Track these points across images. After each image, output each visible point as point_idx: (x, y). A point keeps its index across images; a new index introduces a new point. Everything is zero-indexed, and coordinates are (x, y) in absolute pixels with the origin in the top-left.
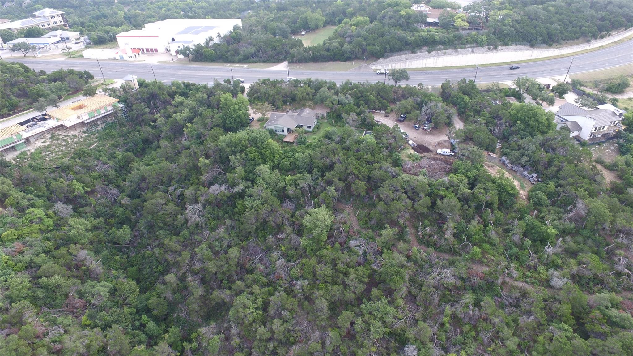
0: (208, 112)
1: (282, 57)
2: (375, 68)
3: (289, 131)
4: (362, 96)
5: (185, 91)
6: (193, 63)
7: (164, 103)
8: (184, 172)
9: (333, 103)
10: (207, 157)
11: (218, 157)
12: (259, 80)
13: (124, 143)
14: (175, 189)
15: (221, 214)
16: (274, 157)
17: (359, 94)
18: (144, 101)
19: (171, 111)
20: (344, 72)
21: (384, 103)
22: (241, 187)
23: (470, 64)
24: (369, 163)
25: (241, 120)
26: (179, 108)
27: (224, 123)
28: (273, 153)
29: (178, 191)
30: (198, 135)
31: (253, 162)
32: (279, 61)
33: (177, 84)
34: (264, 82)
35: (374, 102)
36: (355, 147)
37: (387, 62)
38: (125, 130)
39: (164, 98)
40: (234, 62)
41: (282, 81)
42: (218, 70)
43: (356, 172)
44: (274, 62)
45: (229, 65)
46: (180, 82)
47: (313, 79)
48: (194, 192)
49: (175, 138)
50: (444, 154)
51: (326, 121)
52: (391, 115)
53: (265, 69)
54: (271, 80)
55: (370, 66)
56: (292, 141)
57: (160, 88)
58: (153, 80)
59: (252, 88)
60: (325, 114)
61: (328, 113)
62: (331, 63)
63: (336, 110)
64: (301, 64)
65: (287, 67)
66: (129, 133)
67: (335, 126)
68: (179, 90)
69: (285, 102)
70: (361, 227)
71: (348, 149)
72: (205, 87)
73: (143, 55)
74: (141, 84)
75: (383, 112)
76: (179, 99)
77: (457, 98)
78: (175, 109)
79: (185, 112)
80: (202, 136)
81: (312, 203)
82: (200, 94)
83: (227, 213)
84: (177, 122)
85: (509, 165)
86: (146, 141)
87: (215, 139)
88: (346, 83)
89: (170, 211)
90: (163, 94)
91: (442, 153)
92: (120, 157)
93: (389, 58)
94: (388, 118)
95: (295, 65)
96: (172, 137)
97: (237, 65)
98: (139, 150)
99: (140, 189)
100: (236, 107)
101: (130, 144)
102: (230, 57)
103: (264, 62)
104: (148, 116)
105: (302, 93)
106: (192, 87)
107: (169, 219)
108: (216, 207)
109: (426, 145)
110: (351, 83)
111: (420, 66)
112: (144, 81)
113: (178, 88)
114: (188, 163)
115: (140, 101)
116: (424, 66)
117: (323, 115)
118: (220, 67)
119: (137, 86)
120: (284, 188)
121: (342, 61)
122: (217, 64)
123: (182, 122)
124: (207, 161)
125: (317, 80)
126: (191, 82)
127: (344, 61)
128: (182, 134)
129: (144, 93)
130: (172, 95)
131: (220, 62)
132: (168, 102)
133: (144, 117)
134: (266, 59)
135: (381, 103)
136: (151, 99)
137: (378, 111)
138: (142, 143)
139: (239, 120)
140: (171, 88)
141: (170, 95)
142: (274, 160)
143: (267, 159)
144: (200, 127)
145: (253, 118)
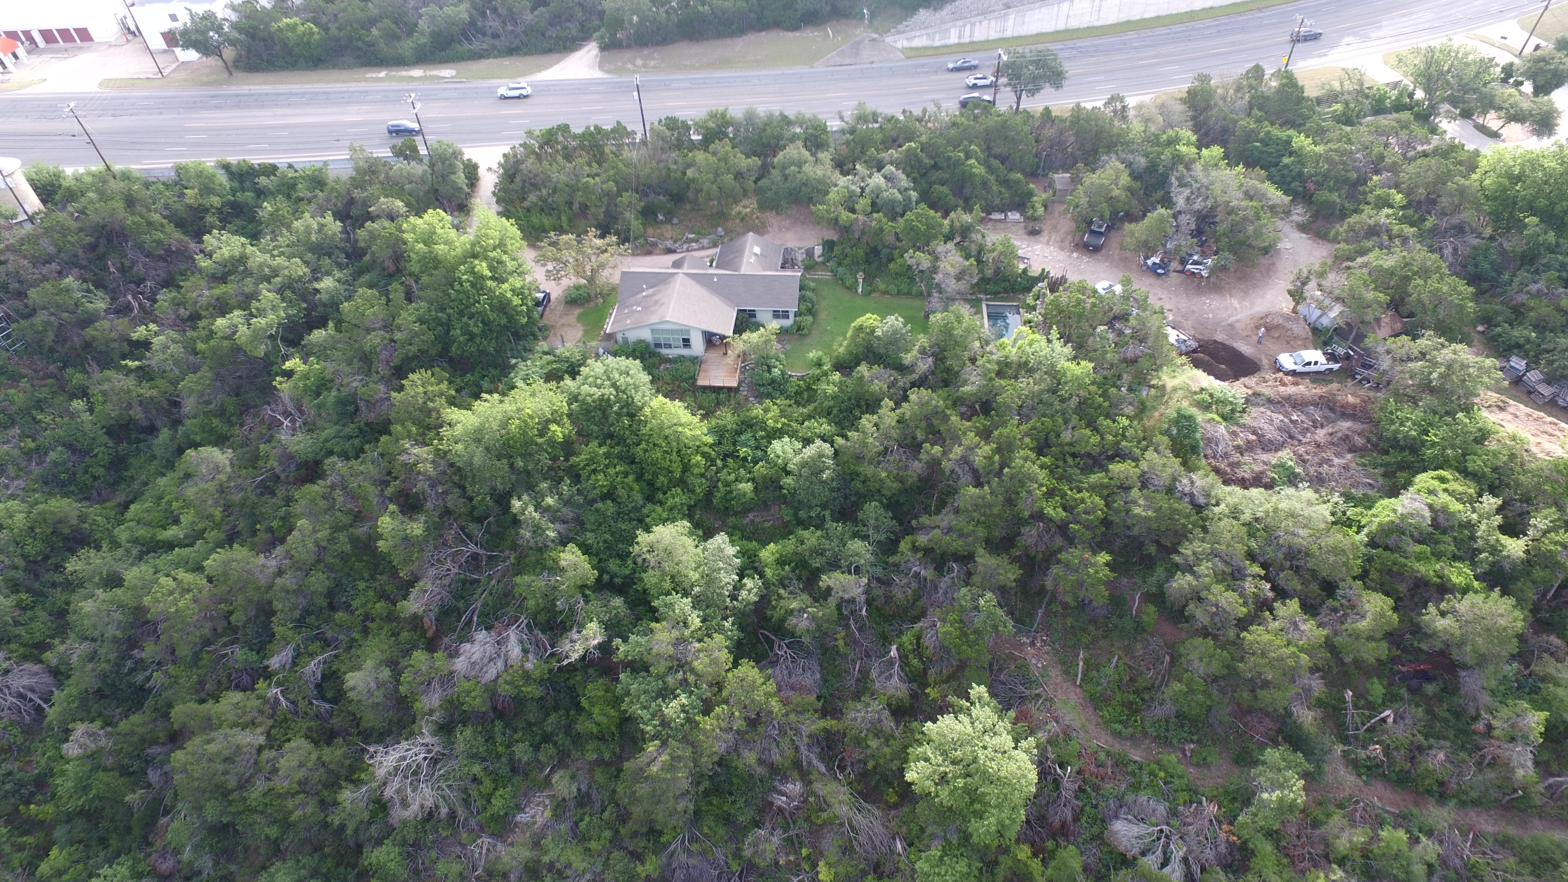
1: (573, 29)
2: (906, 44)
3: (712, 340)
6: (240, 75)
7: (160, 258)
8: (319, 581)
10: (409, 506)
11: (455, 500)
13: (28, 454)
14: (297, 655)
15: (522, 751)
16: (687, 467)
18: (72, 263)
19: (203, 301)
20: (805, 69)
21: (1018, 182)
22: (591, 633)
25: (510, 318)
26: (234, 289)
27: (445, 341)
29: (313, 668)
30: (342, 402)
32: (565, 45)
33: (200, 174)
35: (985, 184)
37: (943, 22)
38: (19, 393)
39: (159, 243)
40: (399, 62)
41: (620, 131)
42: (349, 99)
44: (550, 51)
45: (383, 74)
46: (209, 162)
49: (246, 409)
50: (1307, 369)
51: (827, 275)
52: (1046, 227)
54: (575, 129)
55: (889, 39)
56: (733, 384)
57: (130, 201)
58: (97, 167)
59: (509, 168)
60: (818, 250)
61: (829, 246)
62: (752, 37)
63: (863, 233)
64: (646, 52)
65: (601, 67)
66: (39, 405)
68: (216, 201)
69: (649, 213)
72: (317, 181)
73: (35, 60)
74: (47, 190)
75: (1014, 216)
76: (223, 244)
77: (1264, 143)
78: (220, 290)
79: (264, 304)
80: (362, 404)
81: (894, 653)
84: (237, 349)
85: (1546, 391)
86: (125, 430)
87: (428, 424)
90: (149, 223)
91: (1299, 368)
94: (1044, 237)
95: (628, 55)
96: (231, 408)
97: (417, 72)
98: (100, 471)
99: (140, 665)
101: (52, 456)
102: (382, 44)
103: (511, 51)
104: (107, 329)
106: (263, 181)
108: (499, 725)
109: (1220, 337)
112: (58, 175)
113: (207, 189)
114: (332, 540)
115: (54, 266)
117: (810, 253)
118: (352, 86)
119: (33, 202)
121: (789, 29)
122: (335, 74)
123: (261, 351)
124: (416, 528)
126: (256, 160)
127: (795, 28)
128: (268, 393)
129: (64, 231)
131: (349, 67)
132: (178, 252)
133: (90, 332)
134: (517, 42)
135: (1005, 182)
136: (101, 249)
137: (996, 216)
138: (105, 439)
139: (504, 321)
140: (182, 195)
141: (180, 224)
142: (691, 480)
143: (662, 480)
144: (344, 367)
145: (547, 296)
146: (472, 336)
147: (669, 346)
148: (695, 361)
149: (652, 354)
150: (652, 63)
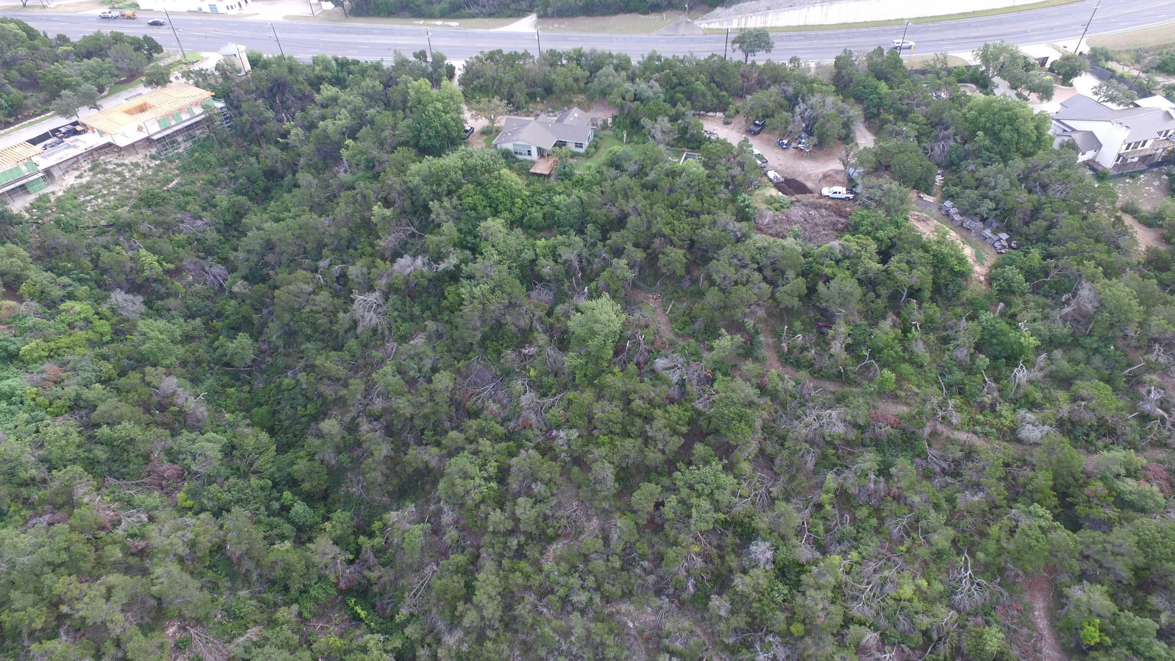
0: (385, 117)
1: (524, 5)
2: (706, 26)
3: (541, 152)
4: (680, 84)
5: (341, 75)
6: (352, 18)
7: (301, 99)
8: (344, 232)
9: (624, 99)
10: (387, 203)
11: (407, 203)
12: (482, 52)
13: (231, 178)
14: (330, 265)
15: (417, 310)
16: (513, 204)
17: (675, 80)
18: (262, 96)
19: (316, 115)
20: (645, 36)
21: (723, 96)
22: (452, 261)
23: (893, 18)
24: (692, 213)
25: (449, 132)
26: (329, 110)
27: (417, 137)
28: (511, 196)
29: (337, 269)
30: (368, 161)
31: (473, 214)
32: (519, 14)
33: (323, 61)
34: (492, 56)
35: (704, 95)
36: (665, 183)
37: (729, 15)
38: (230, 152)
39: (300, 90)
40: (431, 16)
41: (526, 55)
42: (401, 33)
43: (667, 231)
44: (511, 16)
45: (422, 22)
46: (330, 56)
47: (586, 49)
48: (365, 270)
49: (326, 167)
50: (835, 196)
51: (611, 133)
52: (735, 121)
53: (492, 30)
54: (505, 52)
55: (696, 23)
56: (547, 173)
57: (291, 70)
58: (278, 54)
59: (468, 68)
60: (610, 120)
61: (614, 118)
62: (621, 17)
63: (629, 112)
64: (561, 20)
65: (535, 27)
66: (238, 158)
67: (628, 143)
68: (328, 74)
69: (532, 97)
70: (676, 334)
71: (653, 187)
72: (377, 67)
73: (255, 4)
74: (254, 62)
75: (720, 114)
76: (328, 91)
77: (865, 88)
78: (323, 111)
79: (342, 117)
80: (376, 163)
81: (586, 290)
82: (368, 82)
83: (429, 308)
84: (328, 137)
85: (957, 218)
86: (271, 174)
87: (401, 169)
88: (650, 58)
89: (324, 305)
90: (297, 81)
91: (831, 195)
92: (225, 204)
93: (734, 7)
94: (730, 126)
95: (551, 21)
96: (320, 166)
97: (439, 22)
98: (259, 192)
99: (266, 264)
100: (439, 105)
101: (241, 180)
102: (424, 7)
103: (491, 15)
104: (272, 126)
105: (566, 78)
106: (352, 67)
107: (323, 321)
108: (408, 299)
109: (800, 179)
110: (659, 58)
111: (794, 23)
112: (260, 56)
113: (326, 68)
114: (352, 216)
115: (254, 95)
116: (802, 23)
117: (605, 122)
118: (405, 27)
119: (248, 67)
120: (533, 262)
121: (641, 13)
122: (398, 20)
123: (336, 138)
124: (388, 212)
125: (593, 52)
126: (350, 58)
127: (646, 13)
128: (338, 160)
129: (261, 80)
130: (316, 83)
131: (406, 17)
132: (308, 97)
133: (264, 126)
134: (494, 10)
135: (717, 96)
136: (275, 91)
137: (710, 114)
138: (263, 178)
139: (445, 132)
140: (313, 70)
141: (311, 84)
142: (514, 209)
143: (501, 207)
144: (372, 146)
145: (472, 129)
146: (430, 138)
147: (521, 154)
148: (533, 163)
149: (513, 157)
150: (563, 26)
